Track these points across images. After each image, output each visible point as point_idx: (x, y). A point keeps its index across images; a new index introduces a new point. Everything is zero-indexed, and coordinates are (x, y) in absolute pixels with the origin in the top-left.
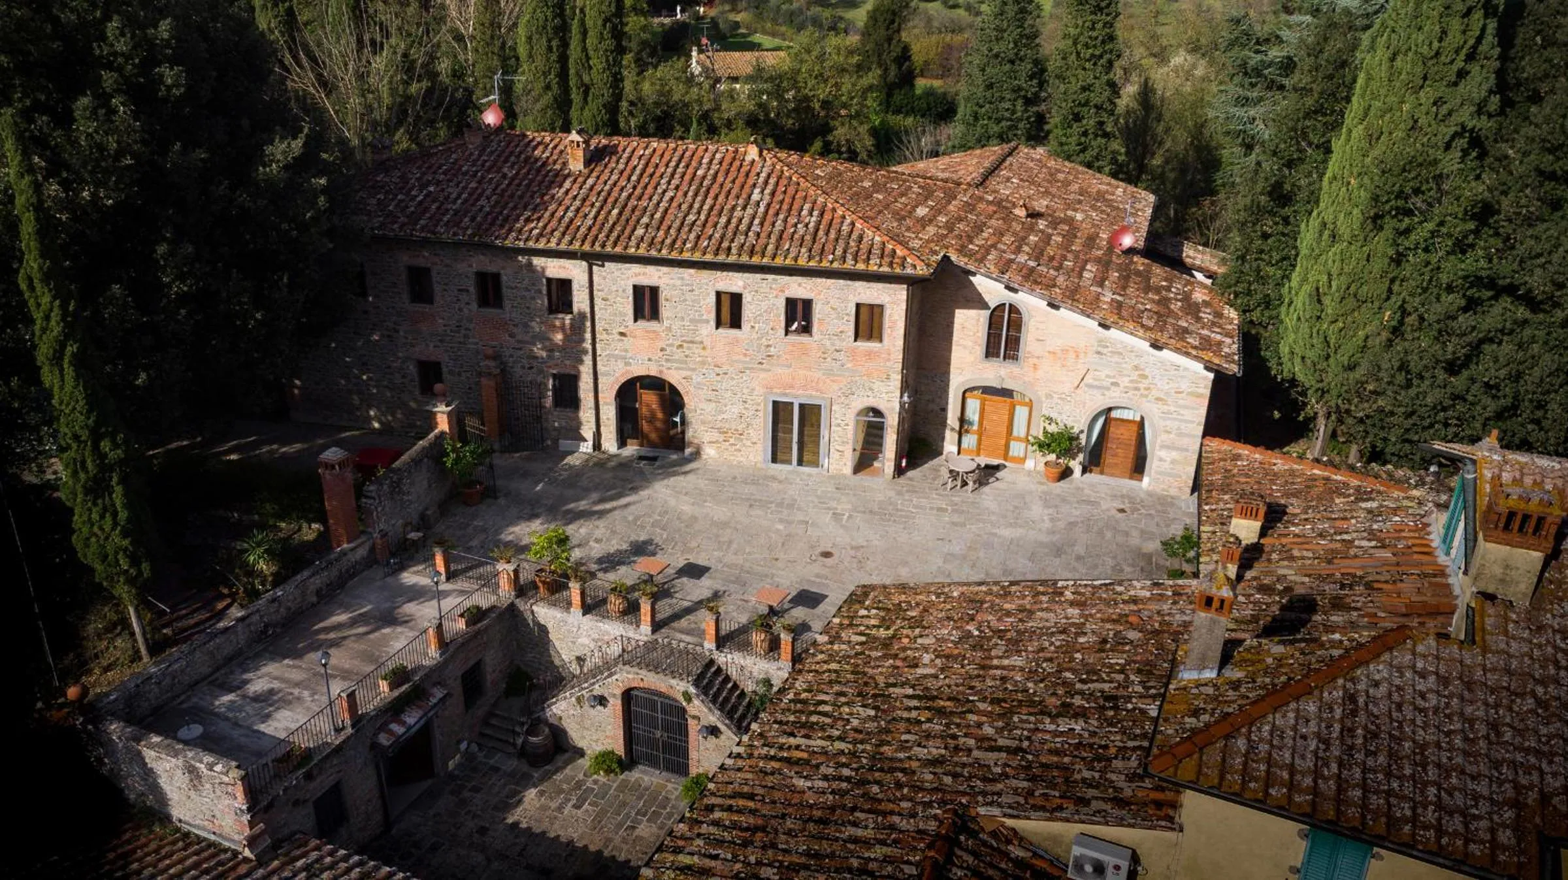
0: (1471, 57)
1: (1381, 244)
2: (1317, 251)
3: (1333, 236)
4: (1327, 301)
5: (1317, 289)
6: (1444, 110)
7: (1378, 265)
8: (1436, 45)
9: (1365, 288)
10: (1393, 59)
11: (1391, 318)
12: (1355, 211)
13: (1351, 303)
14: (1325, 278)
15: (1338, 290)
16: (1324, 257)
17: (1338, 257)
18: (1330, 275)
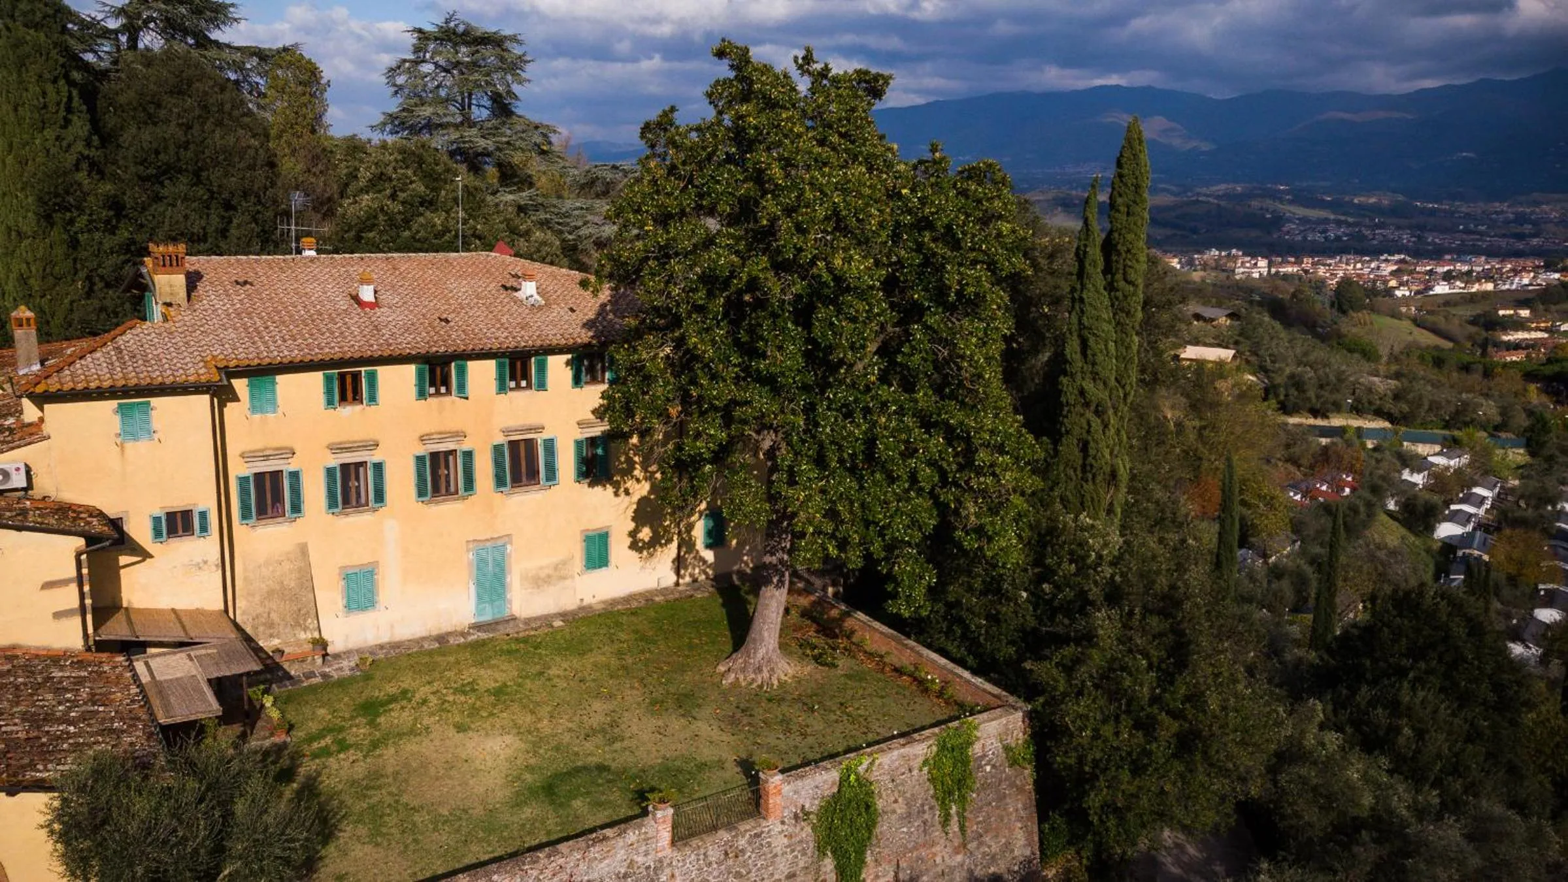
0: (69, 109)
1: (56, 234)
2: (11, 249)
3: (19, 233)
4: (32, 281)
5: (22, 275)
6: (64, 144)
7: (59, 251)
8: (41, 100)
9: (57, 268)
10: (16, 110)
11: (83, 287)
12: (30, 214)
13: (51, 280)
14: (24, 266)
15: (38, 271)
16: (18, 251)
17: (28, 249)
18: (28, 264)
